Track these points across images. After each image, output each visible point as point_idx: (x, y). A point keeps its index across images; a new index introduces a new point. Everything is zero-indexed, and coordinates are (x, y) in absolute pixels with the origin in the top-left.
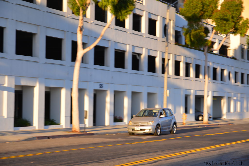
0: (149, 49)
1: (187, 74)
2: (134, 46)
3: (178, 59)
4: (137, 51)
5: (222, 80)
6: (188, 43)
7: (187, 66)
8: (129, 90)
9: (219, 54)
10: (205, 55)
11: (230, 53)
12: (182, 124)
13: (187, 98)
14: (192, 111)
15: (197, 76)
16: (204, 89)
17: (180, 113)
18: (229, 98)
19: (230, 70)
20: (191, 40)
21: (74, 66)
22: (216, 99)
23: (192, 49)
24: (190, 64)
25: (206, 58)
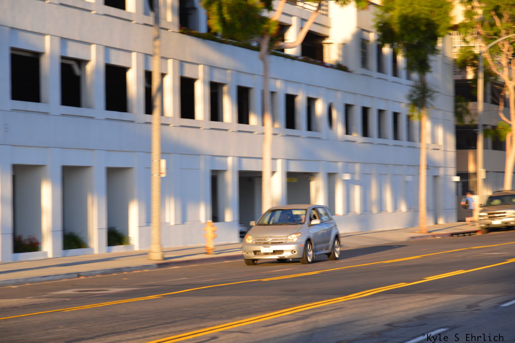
0: (107, 47)
1: (215, 114)
2: (64, 40)
3: (188, 74)
4: (74, 52)
5: (309, 128)
6: (217, 28)
7: (215, 90)
8: (53, 162)
9: (301, 58)
10: (262, 59)
11: (331, 54)
12: (205, 251)
13: (215, 178)
14: (230, 215)
15: (243, 118)
16: (262, 152)
17: (199, 221)
18: (331, 177)
19: (331, 101)
22: (295, 180)
23: (228, 43)
24: (222, 85)
25: (266, 69)
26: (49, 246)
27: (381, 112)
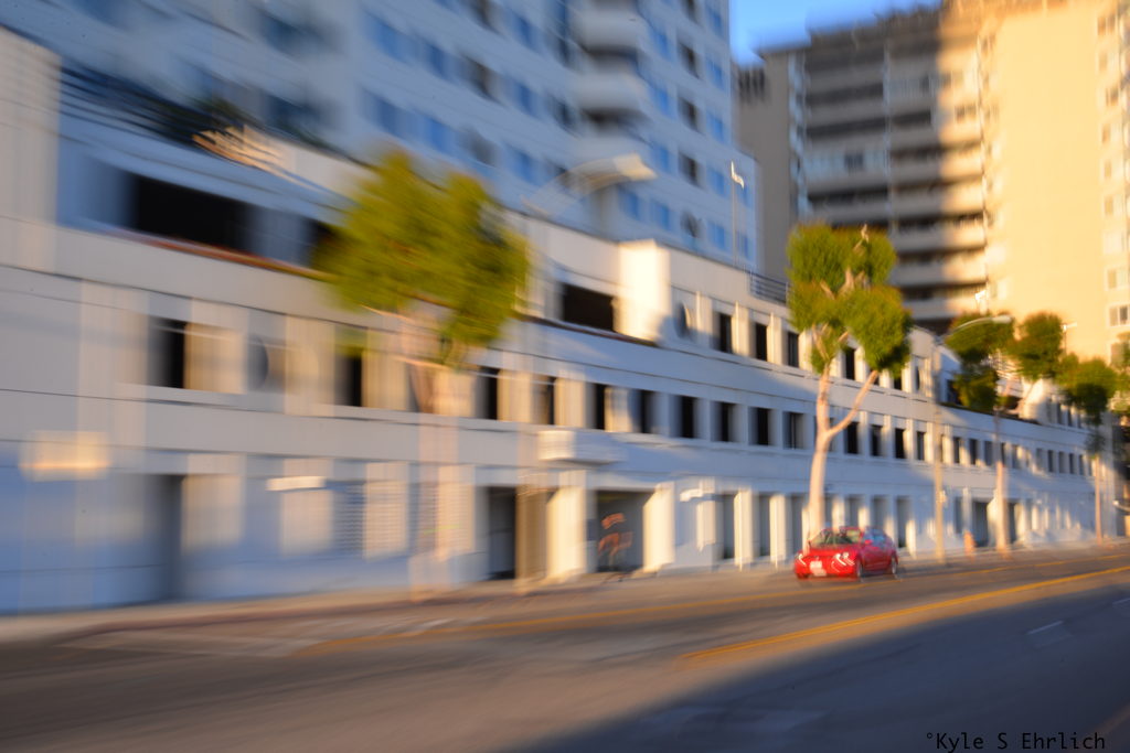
1: (957, 459)
6: (966, 402)
7: (956, 443)
10: (995, 421)
11: (1025, 412)
13: (957, 503)
17: (949, 535)
18: (1029, 503)
25: (999, 427)
27: (1061, 454)
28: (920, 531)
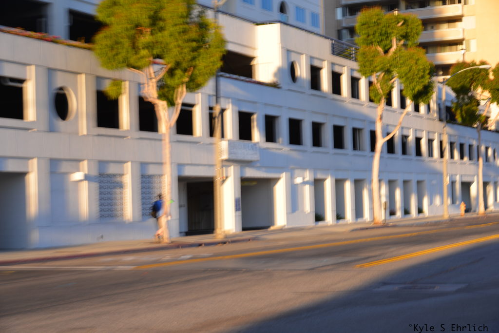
1: (452, 156)
2: (402, 128)
3: (441, 139)
4: (405, 132)
5: (486, 161)
6: (459, 120)
8: (400, 178)
10: (478, 132)
13: (453, 184)
15: (462, 157)
17: (448, 204)
18: (496, 184)
19: (494, 148)
20: (462, 117)
21: (373, 157)
24: (454, 143)
26: (399, 214)
28: (431, 202)
